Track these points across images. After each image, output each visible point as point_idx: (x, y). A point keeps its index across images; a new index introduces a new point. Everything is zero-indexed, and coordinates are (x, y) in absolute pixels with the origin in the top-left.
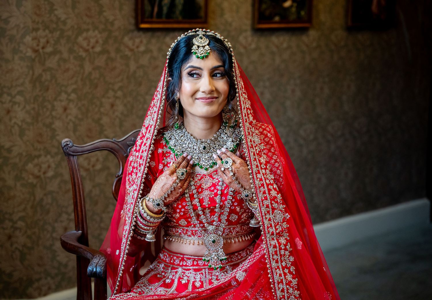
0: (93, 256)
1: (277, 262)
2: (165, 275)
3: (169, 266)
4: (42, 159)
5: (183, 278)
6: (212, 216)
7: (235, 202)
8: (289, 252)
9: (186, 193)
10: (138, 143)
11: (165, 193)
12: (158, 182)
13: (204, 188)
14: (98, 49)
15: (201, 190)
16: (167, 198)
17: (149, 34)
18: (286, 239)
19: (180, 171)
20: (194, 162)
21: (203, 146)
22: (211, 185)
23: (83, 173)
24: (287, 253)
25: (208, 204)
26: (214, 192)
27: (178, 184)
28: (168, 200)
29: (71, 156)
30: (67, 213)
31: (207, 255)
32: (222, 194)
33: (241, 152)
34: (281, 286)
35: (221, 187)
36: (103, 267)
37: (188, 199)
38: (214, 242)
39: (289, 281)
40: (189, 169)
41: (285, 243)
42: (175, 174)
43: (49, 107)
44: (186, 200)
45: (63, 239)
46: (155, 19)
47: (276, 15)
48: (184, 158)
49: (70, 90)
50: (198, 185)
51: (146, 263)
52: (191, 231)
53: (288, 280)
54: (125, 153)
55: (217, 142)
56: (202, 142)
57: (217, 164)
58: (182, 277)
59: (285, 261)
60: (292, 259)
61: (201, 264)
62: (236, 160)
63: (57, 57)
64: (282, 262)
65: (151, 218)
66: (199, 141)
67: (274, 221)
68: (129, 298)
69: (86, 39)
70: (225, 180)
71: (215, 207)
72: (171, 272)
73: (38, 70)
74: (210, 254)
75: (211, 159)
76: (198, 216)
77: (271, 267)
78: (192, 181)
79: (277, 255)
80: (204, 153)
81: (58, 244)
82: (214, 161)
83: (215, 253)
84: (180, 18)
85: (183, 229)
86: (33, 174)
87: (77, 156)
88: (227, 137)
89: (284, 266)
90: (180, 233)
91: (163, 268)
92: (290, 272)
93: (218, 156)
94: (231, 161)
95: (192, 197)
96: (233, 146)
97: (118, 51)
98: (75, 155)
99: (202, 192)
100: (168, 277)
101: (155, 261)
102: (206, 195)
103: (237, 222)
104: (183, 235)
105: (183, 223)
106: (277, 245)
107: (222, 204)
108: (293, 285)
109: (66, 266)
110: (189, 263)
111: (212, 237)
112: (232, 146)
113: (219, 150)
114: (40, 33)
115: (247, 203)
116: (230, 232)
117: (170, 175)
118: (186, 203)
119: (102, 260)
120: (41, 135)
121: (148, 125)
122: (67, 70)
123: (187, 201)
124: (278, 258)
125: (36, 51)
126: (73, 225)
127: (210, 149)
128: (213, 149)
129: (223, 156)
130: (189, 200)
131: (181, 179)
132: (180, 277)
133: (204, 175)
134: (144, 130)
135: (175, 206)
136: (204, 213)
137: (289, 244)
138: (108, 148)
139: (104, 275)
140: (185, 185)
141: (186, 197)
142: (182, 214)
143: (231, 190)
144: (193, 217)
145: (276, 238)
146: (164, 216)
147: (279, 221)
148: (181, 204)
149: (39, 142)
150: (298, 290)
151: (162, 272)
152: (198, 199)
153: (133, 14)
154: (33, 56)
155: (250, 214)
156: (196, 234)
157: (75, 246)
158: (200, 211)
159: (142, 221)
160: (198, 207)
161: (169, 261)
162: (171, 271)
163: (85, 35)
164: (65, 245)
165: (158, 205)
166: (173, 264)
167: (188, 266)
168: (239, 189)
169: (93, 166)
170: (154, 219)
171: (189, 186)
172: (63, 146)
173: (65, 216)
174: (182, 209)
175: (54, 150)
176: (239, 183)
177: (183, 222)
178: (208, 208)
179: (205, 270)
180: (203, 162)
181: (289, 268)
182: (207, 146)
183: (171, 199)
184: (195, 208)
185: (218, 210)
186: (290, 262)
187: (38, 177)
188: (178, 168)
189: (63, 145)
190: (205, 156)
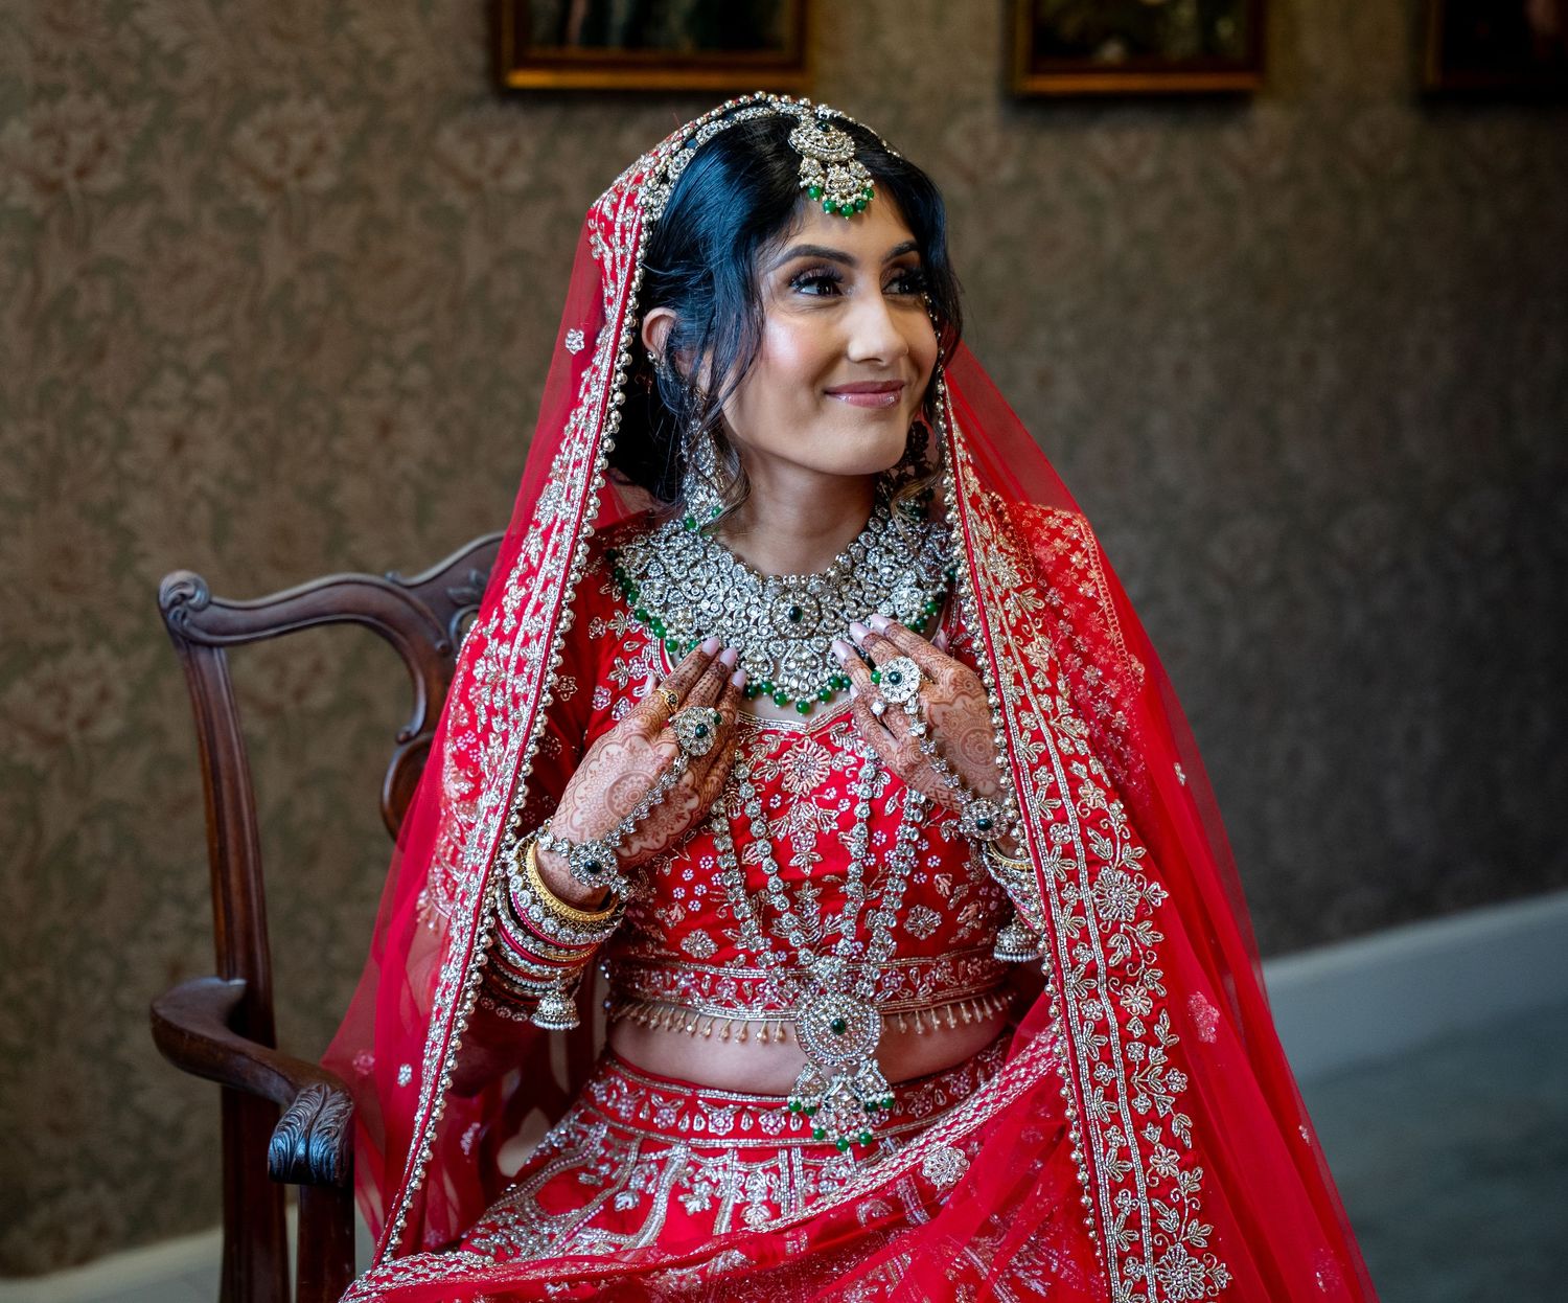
0: (295, 1088)
1: (1111, 1094)
2: (611, 1173)
3: (632, 1137)
4: (76, 661)
5: (691, 1191)
6: (830, 918)
7: (929, 853)
8: (1163, 1049)
9: (717, 817)
10: (511, 601)
11: (624, 818)
12: (594, 766)
13: (794, 793)
14: (324, 179)
15: (782, 801)
16: (631, 839)
17: (550, 115)
18: (1152, 994)
19: (693, 717)
20: (752, 679)
21: (790, 606)
22: (823, 780)
23: (255, 726)
24: (1156, 1055)
25: (813, 863)
26: (838, 809)
27: (680, 777)
28: (636, 846)
29: (199, 648)
30: (180, 899)
31: (808, 1084)
32: (875, 820)
33: (956, 635)
34: (1125, 1200)
35: (872, 786)
36: (338, 1139)
37: (723, 844)
38: (839, 1028)
39: (1161, 1179)
40: (728, 711)
41: (1146, 1012)
42: (668, 733)
43: (108, 430)
44: (715, 847)
45: (162, 1012)
46: (574, 51)
47: (1107, 35)
48: (706, 662)
49: (197, 356)
50: (768, 777)
51: (526, 1125)
52: (733, 983)
53: (1157, 1175)
54: (439, 636)
55: (851, 589)
56: (786, 590)
57: (851, 683)
58: (687, 1185)
59: (1149, 1089)
60: (1178, 1081)
61: (772, 1128)
62: (939, 669)
63: (143, 213)
64: (1132, 1094)
65: (562, 926)
66: (771, 584)
67: (1097, 914)
68: (453, 1274)
69: (269, 133)
70: (888, 755)
71: (844, 875)
72: (637, 1163)
73: (59, 271)
74: (819, 1086)
75: (825, 665)
76: (768, 915)
77: (1082, 1115)
78: (739, 762)
79: (1111, 1064)
80: (793, 635)
81: (141, 1038)
82: (839, 672)
83: (844, 1079)
84: (686, 47)
85: (700, 976)
86: (31, 729)
87: (229, 649)
88: (892, 568)
89: (1141, 1111)
90: (686, 993)
91: (605, 1143)
92: (1169, 1140)
93: (856, 649)
94: (917, 672)
95: (741, 832)
96: (923, 605)
97: (411, 186)
98: (220, 645)
99: (784, 809)
100: (627, 1184)
101: (571, 1113)
102: (803, 821)
103: (937, 944)
104: (697, 999)
105: (699, 948)
106: (1113, 1021)
107: (872, 861)
108: (1182, 1198)
109: (175, 1132)
110: (720, 1122)
111: (833, 1008)
112: (917, 606)
113: (861, 622)
114: (71, 106)
115: (985, 860)
116: (907, 984)
117: (646, 738)
118: (715, 859)
119: (334, 1109)
120: (68, 555)
121: (551, 519)
122: (188, 270)
123: (721, 849)
124: (1115, 1079)
125: (49, 186)
126: (205, 952)
127: (821, 619)
128: (833, 621)
129: (877, 650)
130: (730, 847)
131: (695, 752)
132: (677, 1183)
133: (793, 734)
134: (532, 545)
135: (667, 871)
136: (794, 900)
137: (1164, 1015)
138: (365, 614)
139: (341, 1170)
140: (709, 779)
141: (714, 835)
142: (695, 906)
143: (913, 800)
144: (744, 920)
145: (1108, 989)
146: (616, 919)
147: (1120, 915)
148: (694, 866)
149: (57, 585)
150: (1202, 1216)
151: (598, 1160)
152: (769, 840)
153: (479, 26)
154: (39, 205)
155: (993, 905)
156: (754, 996)
157: (216, 1045)
158: (778, 893)
159: (521, 938)
160: (767, 877)
161: (630, 1111)
162: (638, 1156)
163: (265, 115)
164: (174, 1044)
165: (594, 868)
166: (649, 1126)
167: (715, 1136)
168: (949, 796)
169: (300, 694)
170: (577, 932)
171: (730, 782)
172: (165, 605)
173: (170, 916)
174: (697, 884)
175: (128, 624)
176: (952, 770)
177: (699, 943)
178: (811, 879)
179: (789, 1155)
180: (789, 677)
181: (1165, 1123)
182: (808, 606)
183: (650, 843)
184: (754, 881)
185: (857, 888)
186: (1169, 1093)
187: (55, 741)
188: (681, 705)
189: (166, 598)
190: (800, 651)
